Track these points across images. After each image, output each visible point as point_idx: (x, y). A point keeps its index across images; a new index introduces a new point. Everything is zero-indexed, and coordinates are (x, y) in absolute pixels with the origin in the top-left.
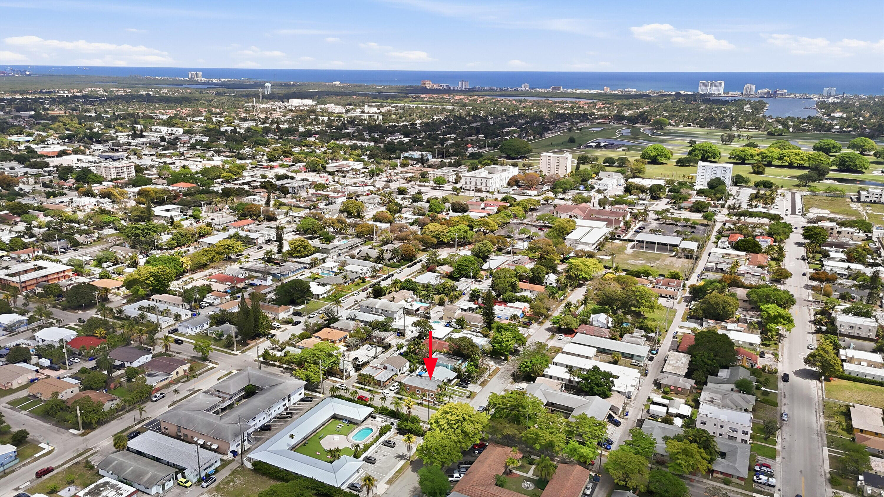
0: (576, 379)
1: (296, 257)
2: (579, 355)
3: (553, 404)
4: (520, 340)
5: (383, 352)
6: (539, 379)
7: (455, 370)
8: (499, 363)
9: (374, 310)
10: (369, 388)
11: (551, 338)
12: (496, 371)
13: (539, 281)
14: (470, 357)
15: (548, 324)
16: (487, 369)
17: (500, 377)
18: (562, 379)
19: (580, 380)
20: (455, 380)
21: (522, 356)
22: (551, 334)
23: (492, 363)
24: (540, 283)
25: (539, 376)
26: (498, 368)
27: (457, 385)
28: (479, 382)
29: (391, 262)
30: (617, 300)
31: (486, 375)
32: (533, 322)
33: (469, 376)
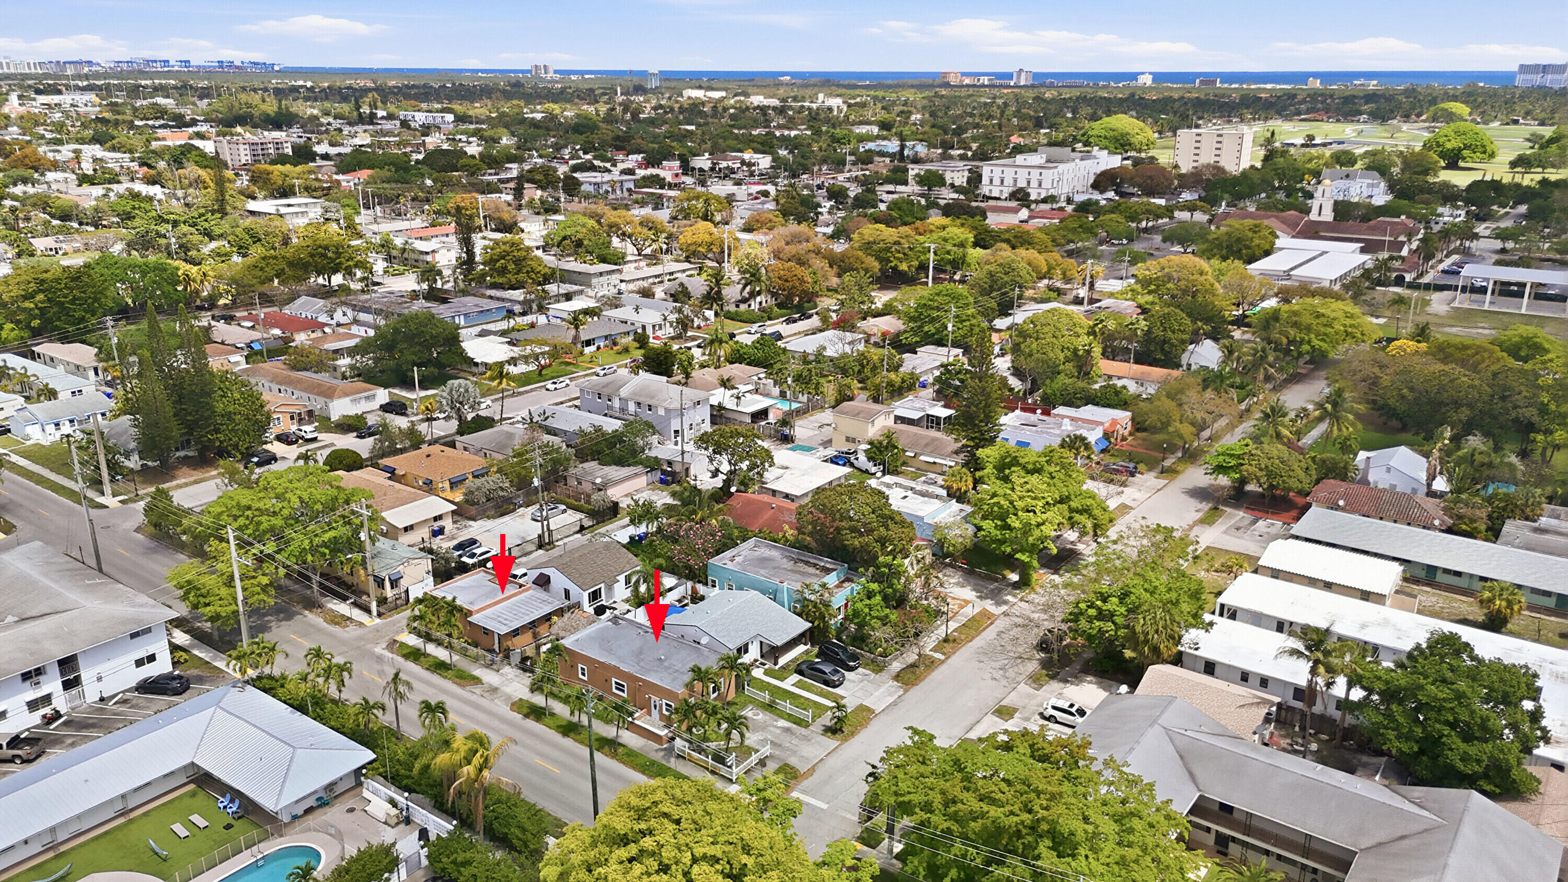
0: (1340, 688)
1: (494, 286)
2: (1328, 586)
3: (1227, 809)
4: (1085, 511)
5: (582, 529)
6: (1155, 674)
7: (803, 609)
8: (996, 596)
9: (616, 404)
10: (442, 654)
11: (1208, 520)
12: (975, 625)
13: (1166, 354)
14: (871, 560)
15: (1197, 476)
16: (938, 613)
17: (985, 653)
18: (1264, 682)
19: (1357, 694)
20: (801, 648)
21: (1091, 572)
22: (1206, 506)
23: (968, 593)
24: (1171, 362)
25: (1157, 657)
26: (985, 614)
27: (800, 672)
28: (896, 666)
29: (743, 307)
30: (1457, 405)
31: (929, 642)
32: (1141, 467)
33: (860, 639)
